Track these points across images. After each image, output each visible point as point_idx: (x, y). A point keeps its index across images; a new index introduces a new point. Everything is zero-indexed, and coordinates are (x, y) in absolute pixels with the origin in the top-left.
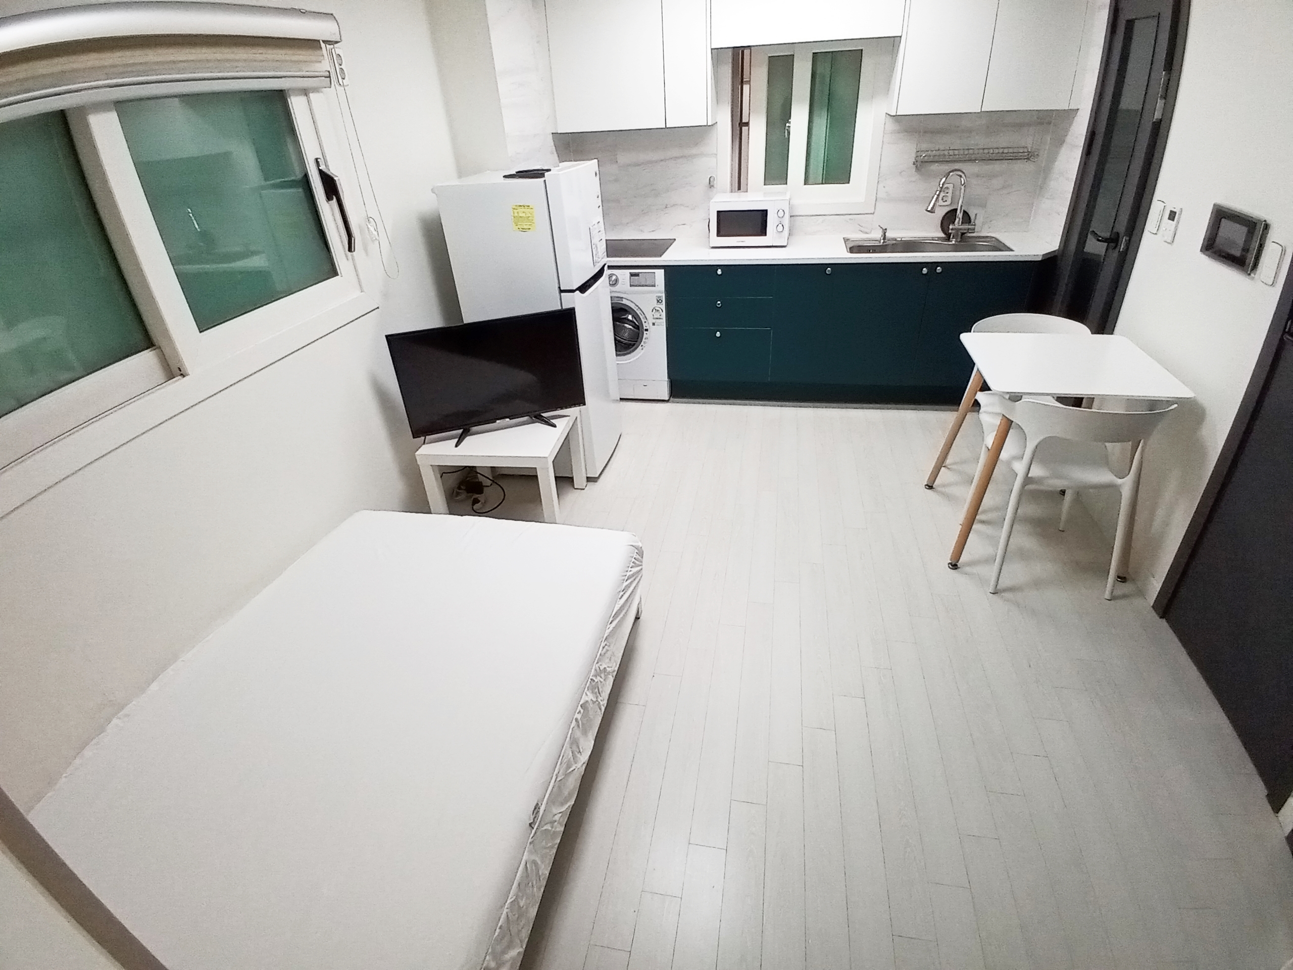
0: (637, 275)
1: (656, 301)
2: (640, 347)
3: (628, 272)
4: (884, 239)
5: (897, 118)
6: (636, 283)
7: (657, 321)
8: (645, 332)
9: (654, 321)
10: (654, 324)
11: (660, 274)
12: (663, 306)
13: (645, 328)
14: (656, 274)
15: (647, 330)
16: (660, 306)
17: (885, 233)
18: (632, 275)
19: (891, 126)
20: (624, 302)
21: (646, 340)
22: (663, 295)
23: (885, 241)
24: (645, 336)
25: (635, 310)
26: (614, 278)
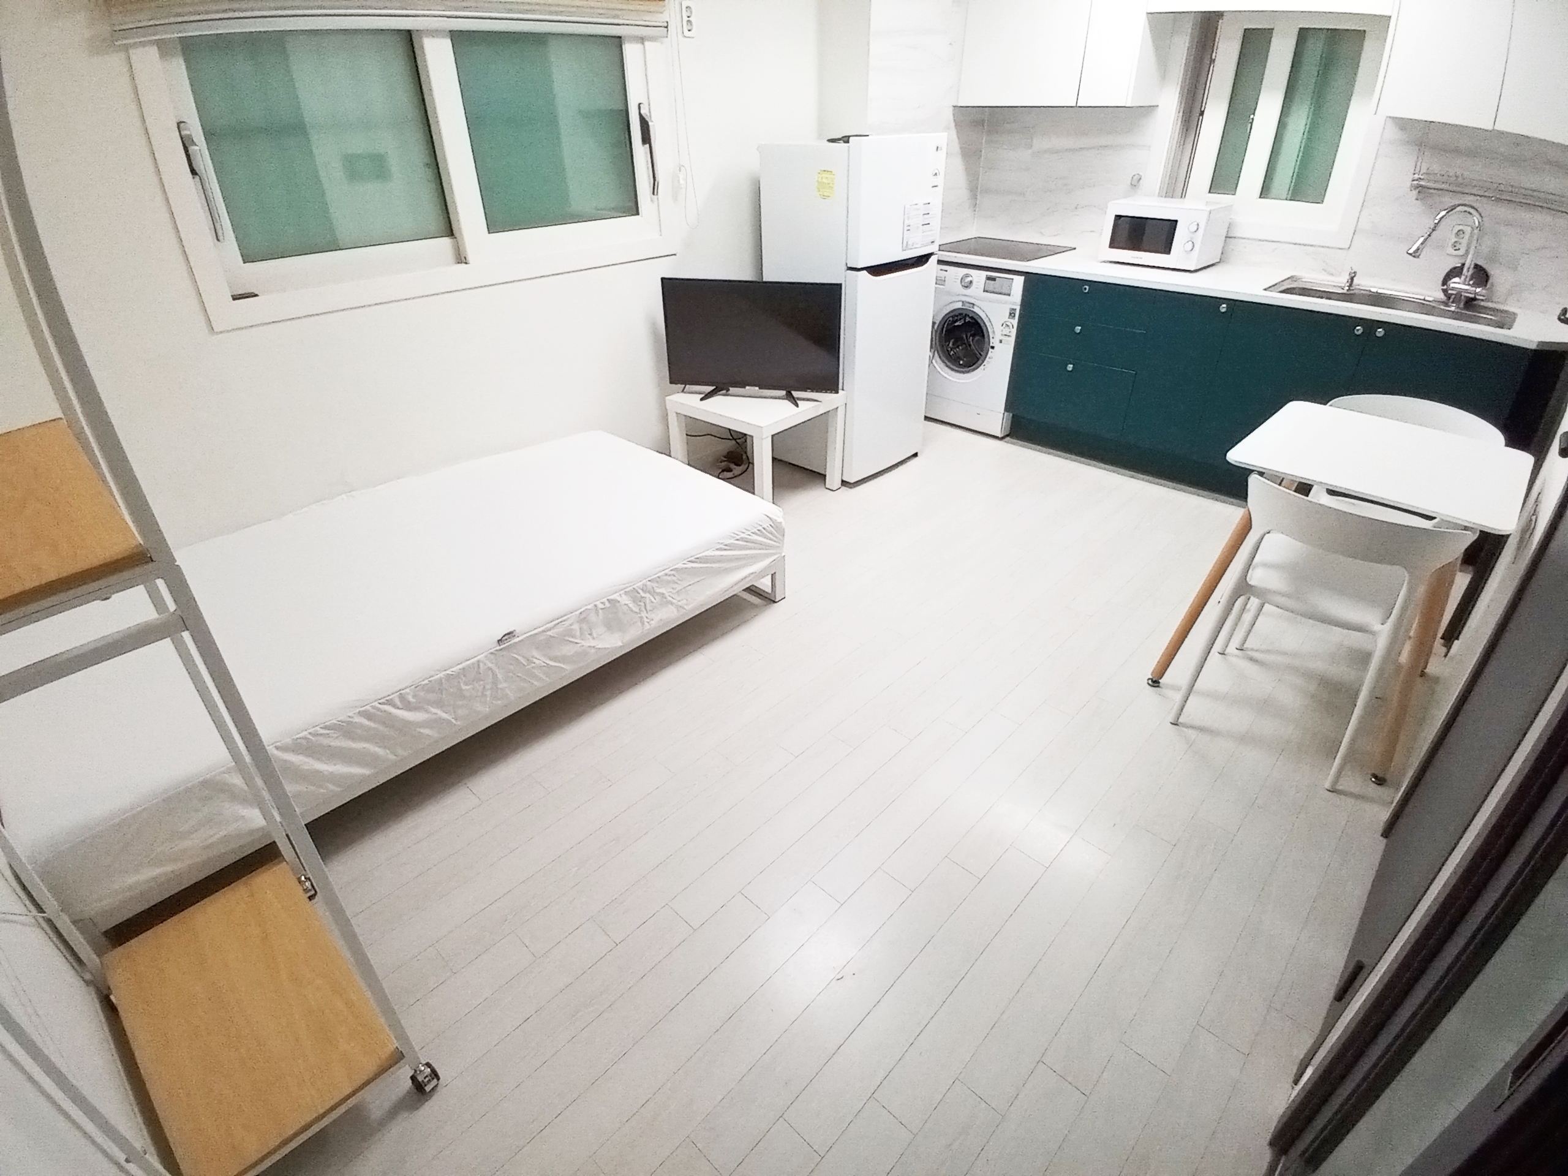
0: (993, 279)
1: (1008, 314)
2: (982, 367)
3: (984, 274)
4: (1350, 285)
5: (1403, 124)
6: (991, 289)
7: (1007, 338)
8: (991, 350)
9: (1001, 338)
10: (1001, 342)
11: (1019, 282)
12: (1015, 322)
13: (991, 345)
14: (1014, 281)
15: (993, 348)
16: (1011, 320)
17: (1352, 279)
18: (989, 278)
19: (1393, 133)
20: (976, 310)
21: (990, 360)
22: (1018, 308)
23: (1351, 288)
24: (990, 354)
25: (985, 321)
26: (969, 279)
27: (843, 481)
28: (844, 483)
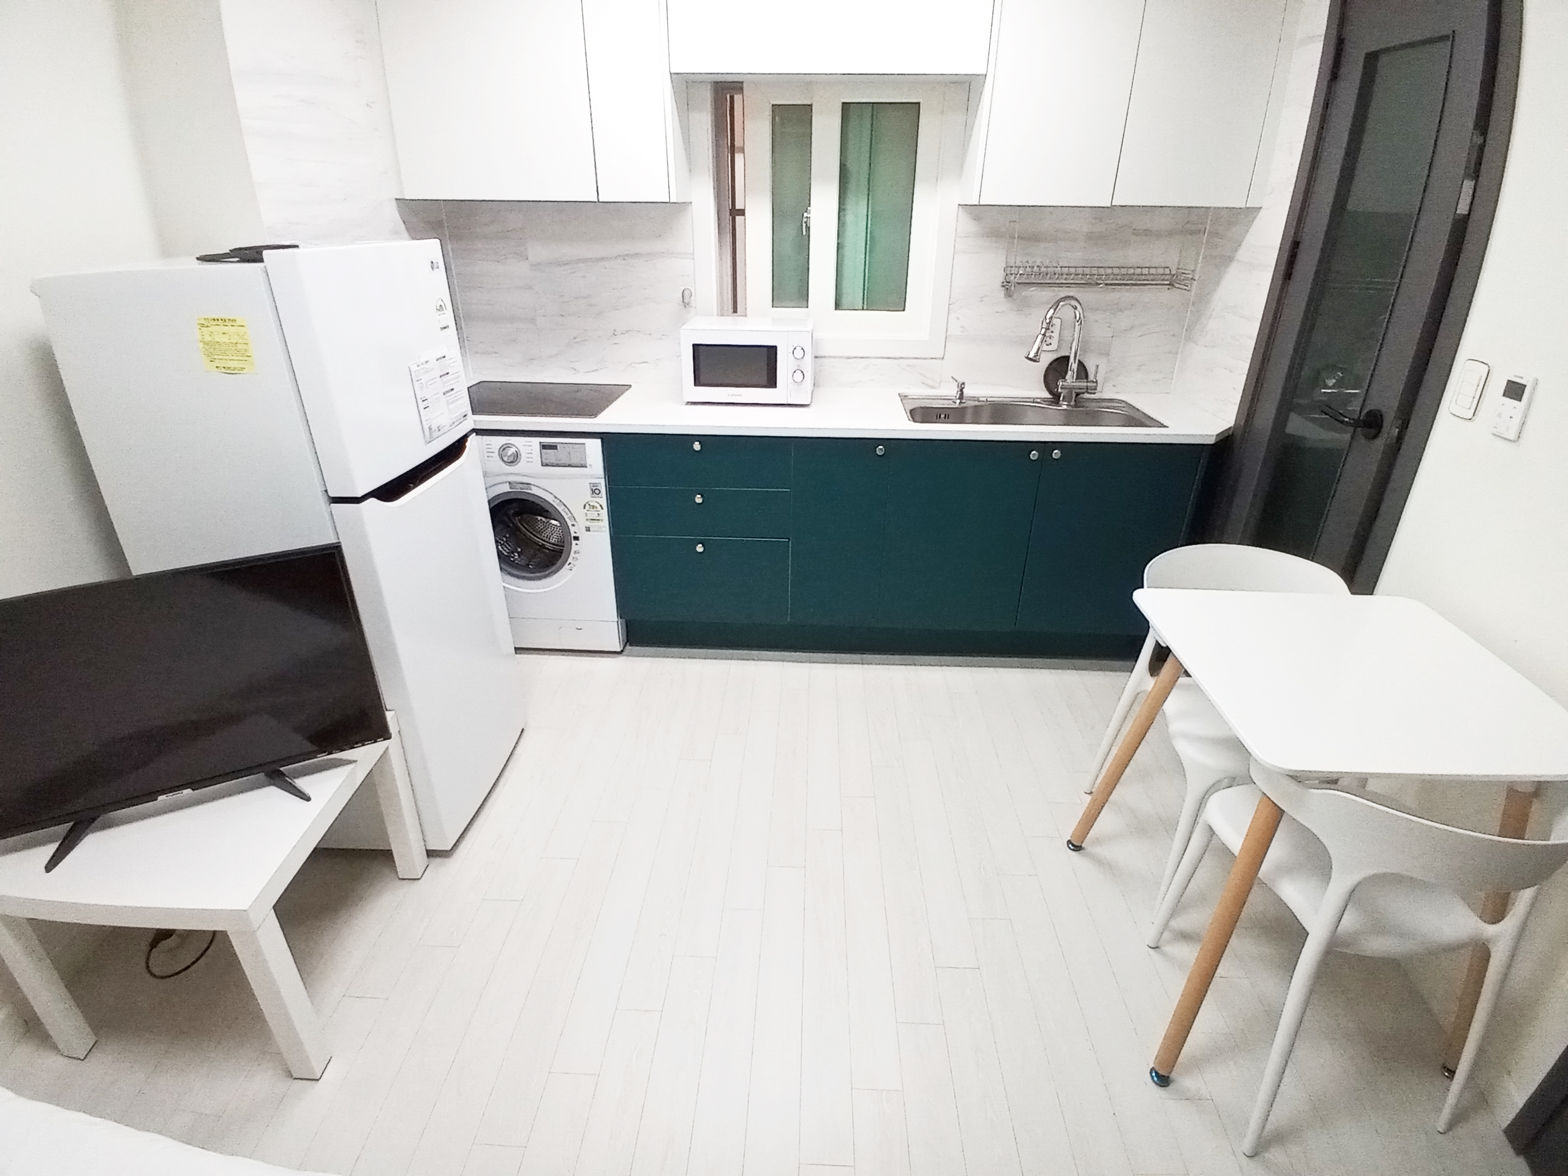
0: (553, 447)
1: (589, 492)
2: (566, 566)
3: (536, 441)
4: (961, 397)
6: (553, 461)
7: (595, 524)
8: (574, 542)
9: (588, 524)
10: (588, 529)
11: (594, 449)
12: (603, 500)
13: (573, 535)
14: (586, 445)
15: (576, 538)
16: (598, 500)
17: (962, 390)
18: (544, 447)
20: (535, 491)
21: (577, 555)
22: (602, 482)
23: (963, 401)
24: (574, 548)
25: (555, 505)
26: (512, 451)
27: (427, 851)
28: (431, 854)
